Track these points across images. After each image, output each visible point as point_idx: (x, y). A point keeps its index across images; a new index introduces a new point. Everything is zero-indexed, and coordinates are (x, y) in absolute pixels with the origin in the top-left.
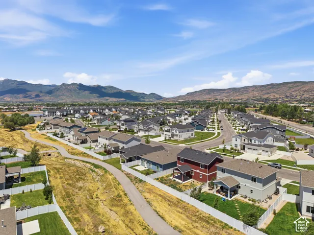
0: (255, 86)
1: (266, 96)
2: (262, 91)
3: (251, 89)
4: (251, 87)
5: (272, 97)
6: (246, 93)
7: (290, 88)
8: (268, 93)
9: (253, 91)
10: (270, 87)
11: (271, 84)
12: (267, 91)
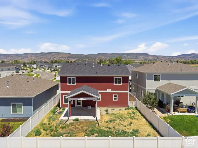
0: (32, 53)
1: (40, 60)
2: (37, 57)
3: (30, 55)
4: (30, 54)
5: (44, 61)
6: (26, 58)
7: (53, 55)
8: (41, 58)
9: (31, 56)
10: (41, 54)
11: (42, 53)
12: (40, 57)
